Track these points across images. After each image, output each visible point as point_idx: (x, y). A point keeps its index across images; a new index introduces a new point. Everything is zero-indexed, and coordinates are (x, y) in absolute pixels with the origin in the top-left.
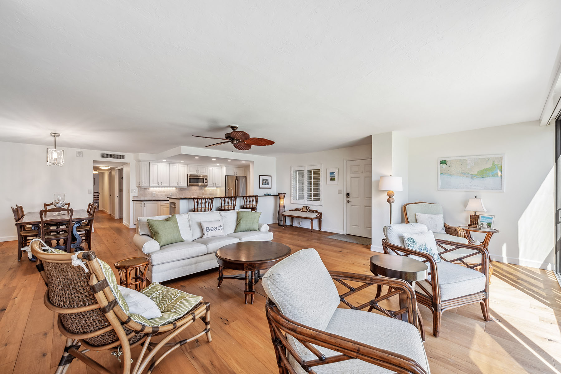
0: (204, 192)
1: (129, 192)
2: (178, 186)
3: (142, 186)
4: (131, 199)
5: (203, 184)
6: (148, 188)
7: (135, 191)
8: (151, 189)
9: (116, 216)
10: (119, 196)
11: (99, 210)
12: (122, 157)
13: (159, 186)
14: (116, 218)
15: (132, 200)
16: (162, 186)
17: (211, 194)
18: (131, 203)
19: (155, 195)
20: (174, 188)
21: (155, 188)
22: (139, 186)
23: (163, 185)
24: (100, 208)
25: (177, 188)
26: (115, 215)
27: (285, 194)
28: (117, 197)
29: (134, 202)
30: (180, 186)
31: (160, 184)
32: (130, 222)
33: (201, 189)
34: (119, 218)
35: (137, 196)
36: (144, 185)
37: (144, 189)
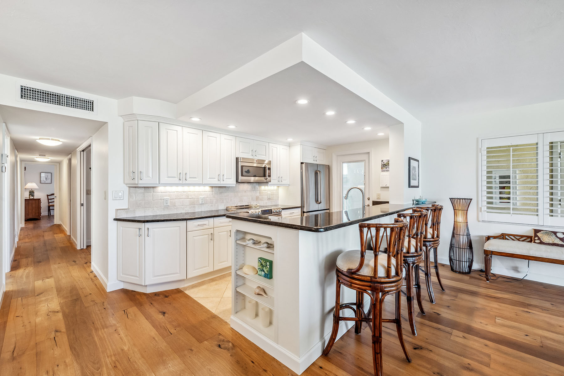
0: (258, 194)
1: (106, 198)
2: (219, 182)
3: (140, 182)
4: (112, 215)
5: (263, 179)
6: (153, 187)
7: (120, 194)
8: (161, 189)
9: (79, 246)
10: (85, 205)
11: (55, 224)
12: (88, 105)
13: (181, 182)
14: (78, 248)
15: (115, 219)
16: (187, 182)
17: (269, 199)
18: (113, 226)
19: (169, 204)
20: (207, 188)
21: (168, 189)
22: (133, 182)
23: (189, 181)
24: (56, 221)
25: (212, 187)
26: (76, 240)
27: (472, 199)
28: (82, 205)
29: (119, 222)
30: (222, 182)
31: (182, 180)
32: (108, 277)
33: (254, 189)
34: (85, 247)
35: (127, 207)
36: (146, 181)
37: (143, 189)
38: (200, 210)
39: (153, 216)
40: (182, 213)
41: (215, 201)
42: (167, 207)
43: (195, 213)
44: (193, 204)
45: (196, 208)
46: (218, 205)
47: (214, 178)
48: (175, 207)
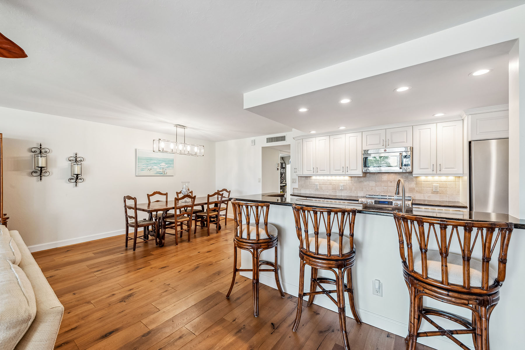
2: (352, 173)
8: (314, 178)
12: (283, 138)
15: (291, 195)
16: (318, 173)
20: (347, 178)
25: (352, 177)
35: (297, 188)
37: (305, 177)
38: (340, 194)
39: (310, 194)
40: (326, 195)
41: (354, 188)
42: (317, 189)
43: (336, 195)
44: (335, 189)
45: (337, 193)
46: (357, 192)
47: (340, 170)
48: (322, 190)
